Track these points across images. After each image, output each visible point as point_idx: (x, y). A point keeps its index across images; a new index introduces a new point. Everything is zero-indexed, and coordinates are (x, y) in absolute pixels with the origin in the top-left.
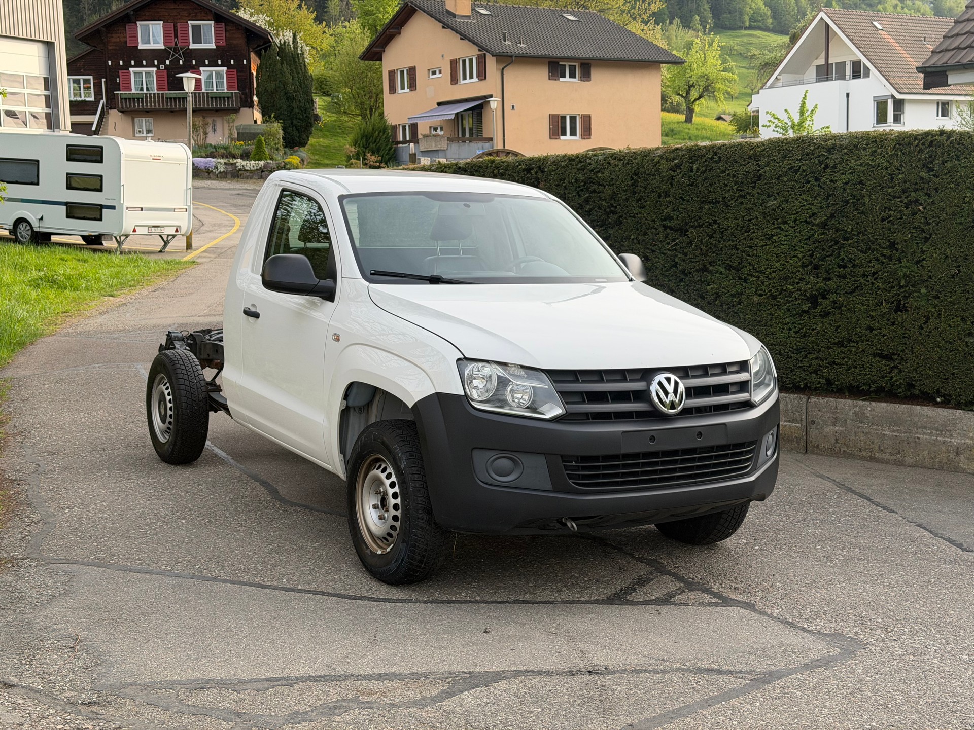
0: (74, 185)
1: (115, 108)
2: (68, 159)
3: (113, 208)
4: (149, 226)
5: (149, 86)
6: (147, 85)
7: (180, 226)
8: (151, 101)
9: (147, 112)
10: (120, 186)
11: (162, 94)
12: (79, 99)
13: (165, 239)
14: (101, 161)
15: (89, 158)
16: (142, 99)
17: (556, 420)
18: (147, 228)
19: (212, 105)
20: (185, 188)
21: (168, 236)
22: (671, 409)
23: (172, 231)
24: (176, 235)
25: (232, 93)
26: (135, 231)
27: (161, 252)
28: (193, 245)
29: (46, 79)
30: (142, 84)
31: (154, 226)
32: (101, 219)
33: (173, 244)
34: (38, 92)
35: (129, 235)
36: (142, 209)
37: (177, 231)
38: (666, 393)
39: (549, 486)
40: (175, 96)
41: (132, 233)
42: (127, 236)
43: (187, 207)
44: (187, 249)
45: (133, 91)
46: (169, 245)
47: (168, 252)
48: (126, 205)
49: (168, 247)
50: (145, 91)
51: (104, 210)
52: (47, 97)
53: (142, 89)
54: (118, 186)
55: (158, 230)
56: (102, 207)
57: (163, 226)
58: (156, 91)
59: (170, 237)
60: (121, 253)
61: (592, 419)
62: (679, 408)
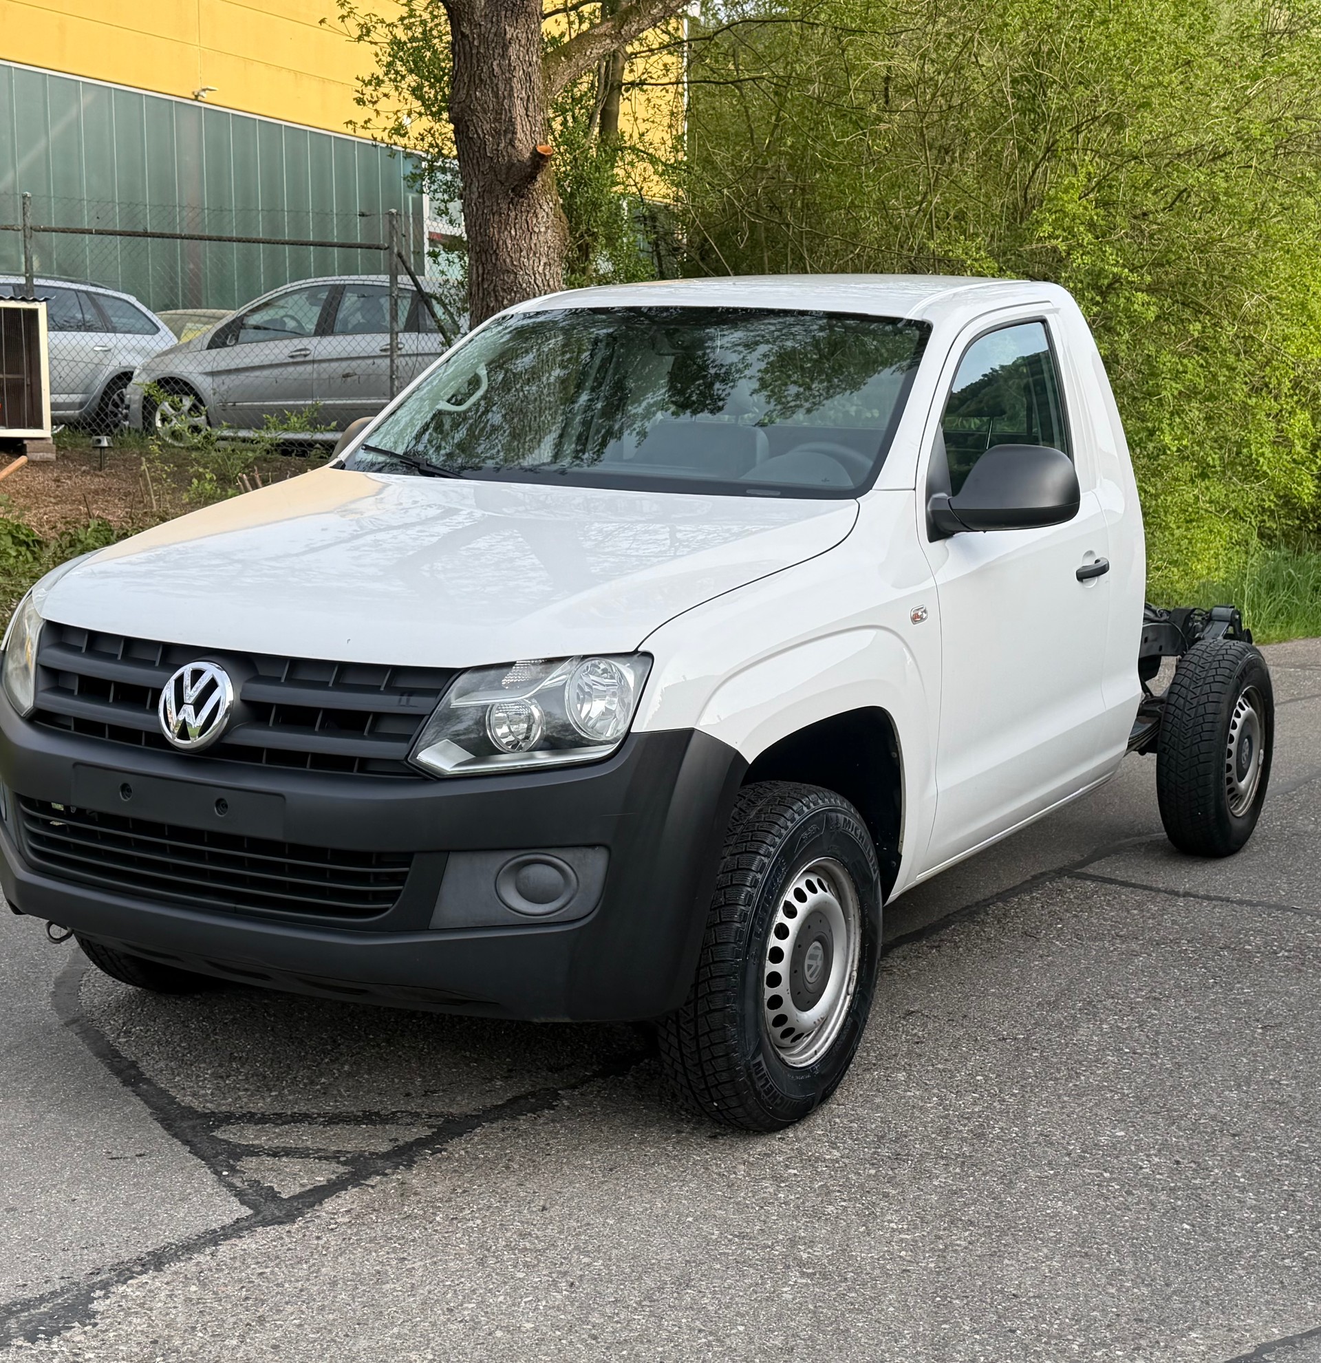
22: (178, 736)
38: (180, 703)
61: (75, 730)
62: (199, 739)
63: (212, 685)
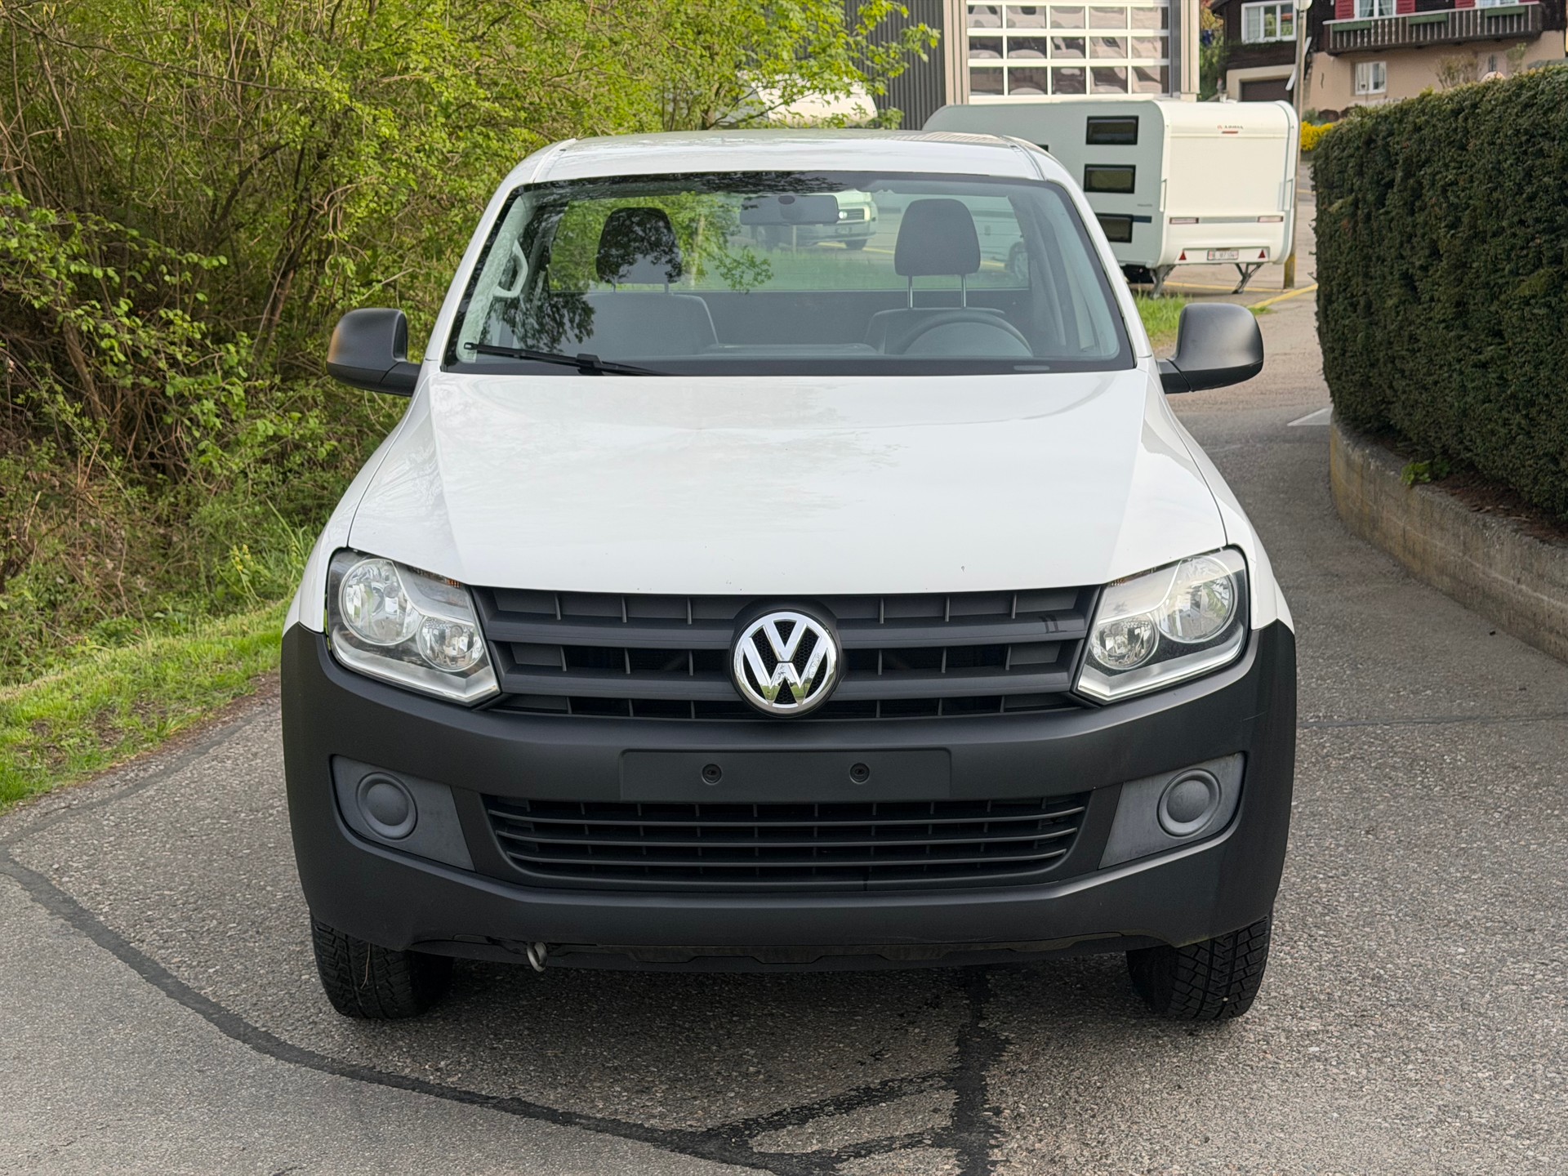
0: (1095, 184)
1: (1323, 50)
2: (1089, 141)
3: (1148, 219)
4: (1210, 250)
5: (1383, 7)
6: (1380, 5)
7: (1268, 248)
8: (1383, 31)
9: (1376, 52)
10: (1160, 182)
11: (1404, 19)
12: (1272, 39)
13: (1244, 270)
14: (1134, 142)
15: (1118, 137)
16: (1369, 30)
17: (486, 706)
18: (1205, 252)
19: (1489, 30)
20: (1282, 180)
21: (1248, 264)
22: (778, 701)
23: (1254, 257)
24: (1262, 263)
25: (1527, 7)
26: (1183, 257)
27: (1236, 292)
28: (1296, 279)
29: (1165, 11)
30: (1372, 5)
31: (1219, 249)
32: (1129, 240)
33: (1258, 280)
34: (1150, 33)
35: (1174, 266)
36: (1197, 220)
37: (1262, 256)
38: (771, 661)
39: (465, 861)
40: (1423, 20)
41: (1177, 262)
42: (1171, 267)
43: (1282, 214)
44: (1285, 287)
45: (1357, 18)
46: (1252, 279)
47: (1249, 293)
48: (1169, 213)
49: (1248, 284)
50: (1376, 16)
51: (1136, 225)
52: (1164, 40)
53: (1371, 13)
54: (1157, 182)
55: (1227, 255)
56: (1132, 219)
57: (1237, 249)
58: (1394, 15)
59: (1251, 268)
60: (1162, 295)
61: (573, 712)
62: (807, 701)
63: (810, 639)
